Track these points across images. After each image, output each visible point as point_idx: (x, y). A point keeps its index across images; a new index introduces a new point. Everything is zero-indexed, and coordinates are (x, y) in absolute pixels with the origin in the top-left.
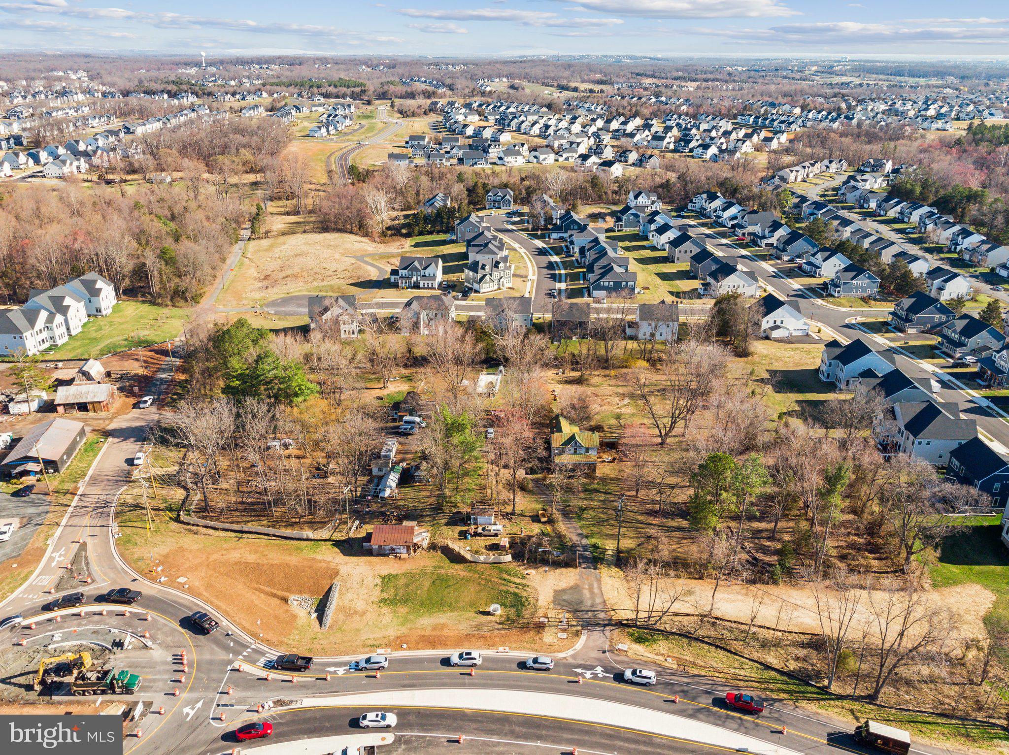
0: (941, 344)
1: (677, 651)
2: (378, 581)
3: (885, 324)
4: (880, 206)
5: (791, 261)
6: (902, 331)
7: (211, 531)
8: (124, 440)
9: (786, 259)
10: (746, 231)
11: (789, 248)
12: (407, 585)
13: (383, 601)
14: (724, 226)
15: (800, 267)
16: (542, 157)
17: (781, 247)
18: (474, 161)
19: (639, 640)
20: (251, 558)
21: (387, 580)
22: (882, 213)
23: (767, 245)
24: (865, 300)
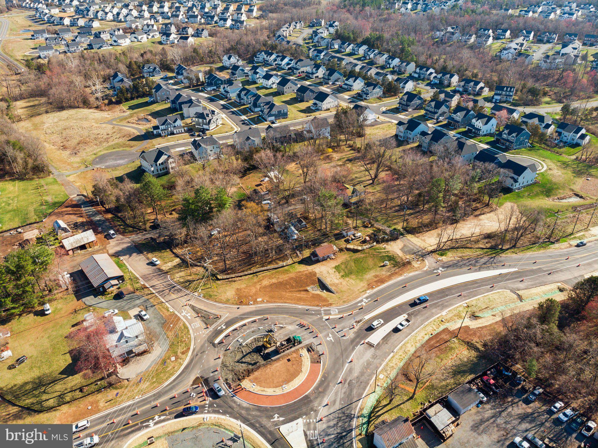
0: (426, 113)
1: (455, 254)
2: (334, 270)
3: (397, 108)
4: (341, 47)
5: (333, 84)
6: (407, 111)
7: (240, 278)
8: (130, 256)
9: (331, 83)
10: (300, 71)
11: (331, 78)
12: (346, 267)
13: (342, 276)
14: (284, 69)
15: (341, 87)
16: (140, 37)
17: (327, 77)
18: (99, 45)
19: (442, 255)
20: (274, 281)
21: (337, 268)
22: (343, 50)
23: (316, 77)
24: (380, 98)
